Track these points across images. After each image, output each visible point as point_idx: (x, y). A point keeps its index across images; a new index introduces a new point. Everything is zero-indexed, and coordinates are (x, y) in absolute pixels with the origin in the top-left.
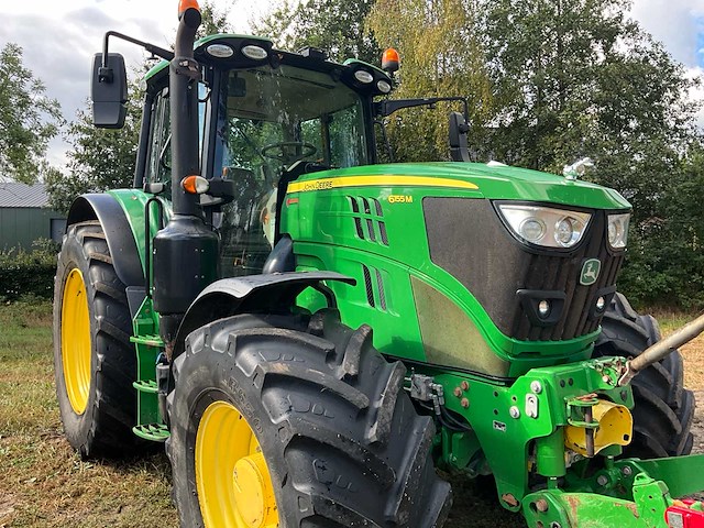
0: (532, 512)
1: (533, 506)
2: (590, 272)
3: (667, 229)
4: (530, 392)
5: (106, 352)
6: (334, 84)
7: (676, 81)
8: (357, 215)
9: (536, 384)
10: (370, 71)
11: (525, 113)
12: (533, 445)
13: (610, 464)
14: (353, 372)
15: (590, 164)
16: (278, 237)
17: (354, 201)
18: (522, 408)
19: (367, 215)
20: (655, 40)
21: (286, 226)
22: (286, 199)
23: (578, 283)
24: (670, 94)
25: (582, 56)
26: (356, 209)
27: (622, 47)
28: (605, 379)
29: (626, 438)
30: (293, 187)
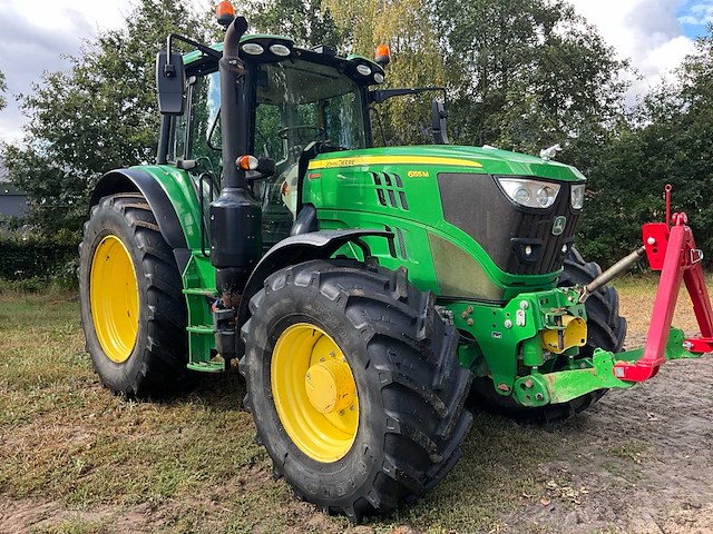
0: (522, 390)
1: (523, 386)
2: (559, 226)
3: (598, 200)
4: (520, 308)
5: (157, 303)
6: (338, 75)
7: (607, 63)
8: (379, 187)
9: (524, 303)
10: (369, 64)
11: (469, 91)
12: (521, 345)
13: (571, 362)
14: (405, 295)
15: (559, 149)
16: (300, 206)
17: (375, 175)
18: (514, 320)
19: (387, 187)
20: (589, 23)
21: (308, 197)
22: (308, 174)
23: (551, 234)
24: (601, 75)
25: (523, 38)
26: (378, 182)
27: (560, 30)
28: (570, 299)
29: (583, 341)
30: (313, 165)
